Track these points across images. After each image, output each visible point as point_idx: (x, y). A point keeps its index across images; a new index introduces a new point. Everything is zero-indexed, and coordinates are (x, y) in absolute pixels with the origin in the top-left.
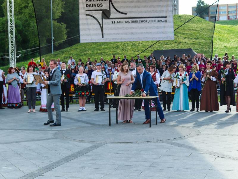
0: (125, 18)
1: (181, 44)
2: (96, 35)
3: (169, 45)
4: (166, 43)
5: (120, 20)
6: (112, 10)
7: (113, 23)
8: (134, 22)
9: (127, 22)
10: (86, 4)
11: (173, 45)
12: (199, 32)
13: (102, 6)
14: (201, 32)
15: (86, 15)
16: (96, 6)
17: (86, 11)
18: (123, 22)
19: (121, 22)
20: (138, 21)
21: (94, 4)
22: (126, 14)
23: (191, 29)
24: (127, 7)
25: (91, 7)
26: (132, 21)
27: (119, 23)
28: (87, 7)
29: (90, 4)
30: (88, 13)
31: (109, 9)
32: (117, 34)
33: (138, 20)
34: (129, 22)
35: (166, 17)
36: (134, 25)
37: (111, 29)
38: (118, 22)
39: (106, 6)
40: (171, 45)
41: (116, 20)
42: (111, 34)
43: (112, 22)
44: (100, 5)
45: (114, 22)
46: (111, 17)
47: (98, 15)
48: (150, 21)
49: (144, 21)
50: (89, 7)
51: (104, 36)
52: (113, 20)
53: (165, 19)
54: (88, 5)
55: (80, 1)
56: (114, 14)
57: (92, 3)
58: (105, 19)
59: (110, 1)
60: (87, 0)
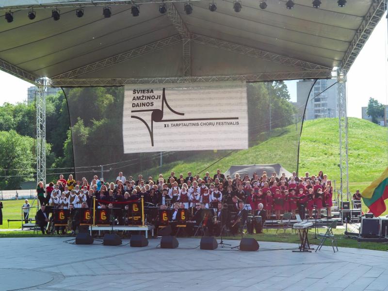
0: (182, 120)
1: (333, 156)
2: (144, 142)
3: (315, 157)
4: (312, 155)
5: (175, 123)
6: (166, 110)
7: (165, 127)
8: (193, 124)
9: (185, 125)
10: (133, 104)
11: (321, 158)
12: (363, 140)
14: (365, 140)
15: (132, 117)
16: (145, 106)
17: (132, 111)
18: (180, 125)
19: (177, 125)
20: (199, 124)
21: (143, 104)
22: (183, 114)
23: (353, 136)
24: (185, 106)
25: (139, 106)
26: (191, 124)
27: (174, 127)
28: (133, 107)
29: (138, 104)
30: (135, 114)
31: (161, 109)
32: (171, 141)
33: (199, 122)
34: (187, 125)
35: (237, 118)
36: (194, 129)
37: (164, 134)
38: (173, 125)
39: (157, 105)
40: (319, 157)
41: (169, 123)
42: (163, 141)
43: (165, 125)
44: (150, 104)
45: (167, 126)
46: (164, 118)
47: (147, 117)
48: (215, 123)
49: (207, 124)
50: (136, 107)
51: (154, 144)
52: (166, 123)
53: (236, 120)
54: (135, 104)
55: (126, 100)
56: (167, 114)
57: (139, 102)
58: (156, 121)
59: (164, 98)
60: (134, 99)
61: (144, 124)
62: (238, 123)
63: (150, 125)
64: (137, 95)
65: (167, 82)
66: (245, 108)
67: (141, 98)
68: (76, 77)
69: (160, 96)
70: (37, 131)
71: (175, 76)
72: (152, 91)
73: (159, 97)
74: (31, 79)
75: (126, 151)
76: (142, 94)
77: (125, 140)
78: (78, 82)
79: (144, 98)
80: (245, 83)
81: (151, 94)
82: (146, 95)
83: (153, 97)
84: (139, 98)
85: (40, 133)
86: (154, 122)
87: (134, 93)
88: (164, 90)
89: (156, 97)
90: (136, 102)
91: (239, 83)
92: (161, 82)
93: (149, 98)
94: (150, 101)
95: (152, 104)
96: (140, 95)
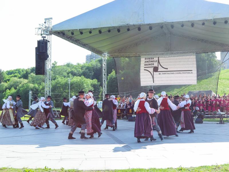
0: (167, 71)
2: (150, 81)
6: (160, 67)
7: (159, 74)
15: (145, 70)
17: (145, 67)
19: (165, 74)
22: (167, 69)
24: (168, 65)
26: (171, 73)
31: (157, 67)
32: (162, 81)
33: (175, 72)
34: (169, 73)
35: (192, 71)
36: (172, 75)
37: (159, 78)
39: (156, 64)
41: (161, 73)
42: (158, 81)
46: (159, 71)
47: (151, 70)
53: (191, 72)
55: (142, 62)
56: (160, 69)
57: (148, 63)
58: (155, 72)
59: (159, 62)
60: (145, 62)
61: (149, 73)
62: (192, 73)
63: (152, 73)
64: (146, 60)
65: (160, 54)
66: (195, 66)
68: (119, 53)
71: (163, 52)
72: (153, 59)
73: (156, 61)
74: (100, 54)
75: (142, 85)
78: (120, 55)
80: (195, 54)
81: (153, 60)
84: (147, 62)
85: (104, 77)
87: (145, 59)
88: (158, 57)
89: (155, 61)
90: (146, 63)
91: (192, 54)
92: (157, 54)
93: (152, 61)
94: (152, 63)
96: (148, 60)
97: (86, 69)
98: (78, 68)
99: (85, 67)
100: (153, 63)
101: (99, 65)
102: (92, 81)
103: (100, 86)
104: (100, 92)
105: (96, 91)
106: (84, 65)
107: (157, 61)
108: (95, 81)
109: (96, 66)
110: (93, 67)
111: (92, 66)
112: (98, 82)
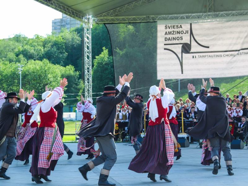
0: (207, 52)
2: (175, 71)
5: (202, 54)
6: (193, 43)
7: (193, 58)
8: (217, 56)
9: (210, 56)
10: (165, 38)
13: (182, 39)
15: (165, 49)
16: (175, 40)
17: (165, 45)
18: (205, 56)
19: (203, 56)
20: (223, 55)
21: (174, 38)
22: (208, 47)
24: (210, 40)
25: (170, 40)
26: (215, 56)
27: (201, 58)
28: (165, 40)
29: (169, 38)
30: (167, 47)
32: (198, 70)
34: (212, 56)
36: (218, 60)
37: (192, 64)
38: (200, 56)
39: (186, 39)
41: (197, 55)
42: (191, 70)
43: (193, 56)
44: (180, 39)
45: (194, 57)
46: (192, 51)
47: (178, 49)
48: (236, 54)
49: (229, 55)
50: (168, 40)
51: (183, 72)
52: (194, 55)
54: (167, 38)
55: (159, 34)
56: (195, 47)
57: (170, 36)
58: (185, 53)
59: (191, 33)
60: (166, 34)
61: (175, 55)
63: (180, 57)
64: (168, 30)
67: (172, 33)
68: (116, 15)
69: (188, 31)
70: (85, 61)
72: (181, 27)
74: (80, 17)
75: (159, 78)
76: (173, 29)
77: (159, 68)
78: (118, 20)
79: (175, 33)
81: (180, 29)
82: (176, 30)
83: (182, 32)
84: (170, 33)
85: (87, 62)
86: (183, 54)
88: (191, 25)
89: (185, 32)
90: (168, 36)
93: (178, 33)
94: (178, 35)
95: (182, 38)
96: (171, 30)
97: (52, 46)
98: (36, 44)
99: (50, 42)
100: (180, 35)
101: (77, 38)
102: (64, 68)
103: (79, 79)
104: (79, 90)
105: (72, 88)
106: (49, 38)
107: (189, 32)
108: (70, 70)
109: (70, 40)
110: (65, 43)
111: (65, 41)
112: (76, 70)
